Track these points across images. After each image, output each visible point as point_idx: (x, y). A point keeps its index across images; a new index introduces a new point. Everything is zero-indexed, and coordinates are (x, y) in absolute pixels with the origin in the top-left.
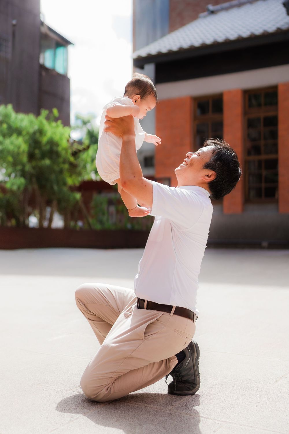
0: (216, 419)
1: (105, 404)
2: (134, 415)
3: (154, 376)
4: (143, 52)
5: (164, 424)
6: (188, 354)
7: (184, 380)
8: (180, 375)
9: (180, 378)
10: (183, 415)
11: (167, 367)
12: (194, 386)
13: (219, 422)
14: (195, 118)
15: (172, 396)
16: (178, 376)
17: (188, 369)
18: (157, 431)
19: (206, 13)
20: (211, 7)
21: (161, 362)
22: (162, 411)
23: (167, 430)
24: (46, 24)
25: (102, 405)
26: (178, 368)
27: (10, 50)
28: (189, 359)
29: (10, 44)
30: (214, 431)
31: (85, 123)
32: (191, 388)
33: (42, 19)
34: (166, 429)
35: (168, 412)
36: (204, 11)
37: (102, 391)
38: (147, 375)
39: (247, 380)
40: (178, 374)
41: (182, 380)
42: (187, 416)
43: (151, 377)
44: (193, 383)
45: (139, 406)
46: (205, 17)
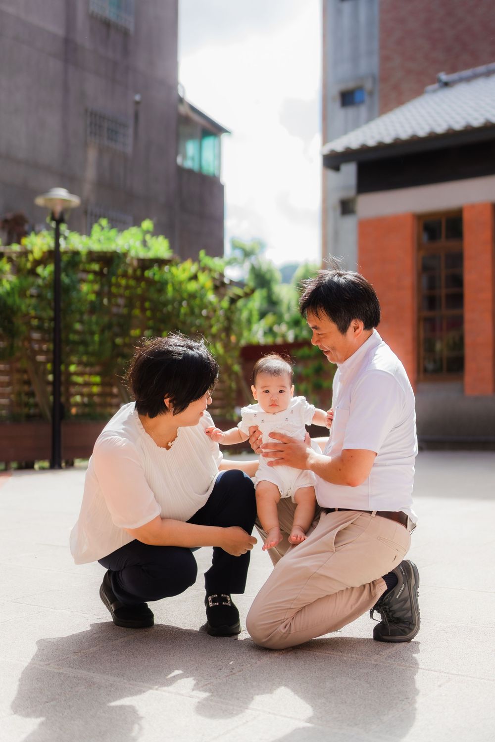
0: (443, 672)
1: (281, 653)
2: (323, 666)
3: (354, 608)
4: (339, 145)
5: (367, 677)
6: (401, 578)
7: (395, 616)
8: (391, 609)
9: (390, 614)
10: (395, 666)
11: (371, 596)
12: (411, 626)
13: (448, 675)
14: (420, 246)
15: (380, 643)
16: (388, 610)
17: (402, 601)
18: (357, 686)
19: (436, 86)
20: (444, 77)
21: (363, 587)
22: (365, 661)
23: (372, 684)
24: (188, 101)
25: (276, 655)
26: (387, 598)
27: (130, 140)
28: (404, 585)
29: (130, 131)
30: (440, 686)
31: (247, 254)
32: (407, 630)
33: (181, 94)
34: (370, 683)
35: (373, 662)
36: (433, 82)
37: (278, 629)
38: (342, 606)
39: (490, 624)
40: (387, 607)
41: (393, 617)
42: (401, 667)
43: (348, 611)
44: (410, 623)
45: (330, 655)
46: (434, 91)
